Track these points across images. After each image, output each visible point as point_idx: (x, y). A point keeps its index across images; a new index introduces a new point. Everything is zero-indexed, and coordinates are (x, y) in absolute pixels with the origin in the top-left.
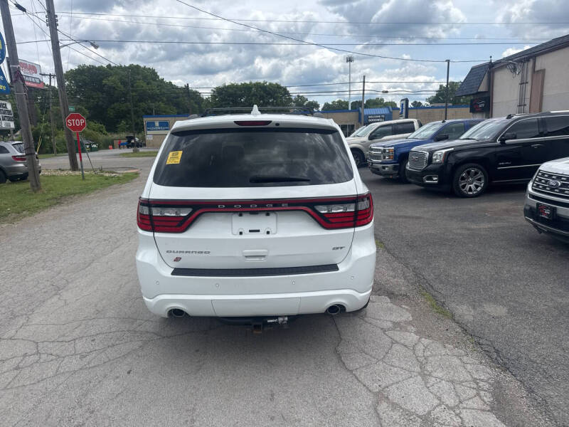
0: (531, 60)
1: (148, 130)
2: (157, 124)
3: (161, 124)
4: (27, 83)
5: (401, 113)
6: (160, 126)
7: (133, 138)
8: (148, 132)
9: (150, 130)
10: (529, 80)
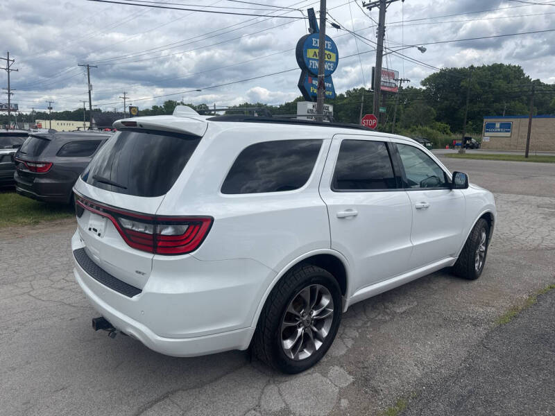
1: (487, 131)
2: (498, 125)
3: (502, 126)
4: (382, 88)
6: (500, 128)
7: (469, 139)
8: (487, 134)
9: (488, 131)
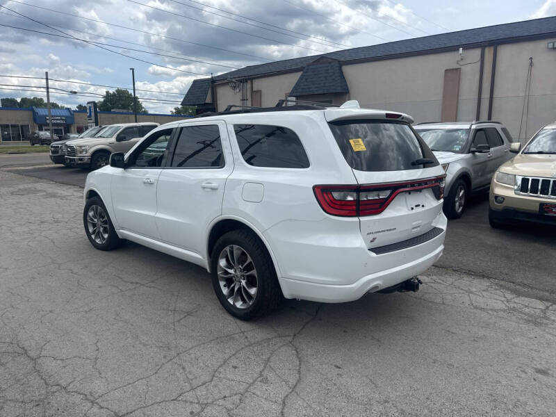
0: (249, 81)
5: (90, 116)
10: (249, 97)
